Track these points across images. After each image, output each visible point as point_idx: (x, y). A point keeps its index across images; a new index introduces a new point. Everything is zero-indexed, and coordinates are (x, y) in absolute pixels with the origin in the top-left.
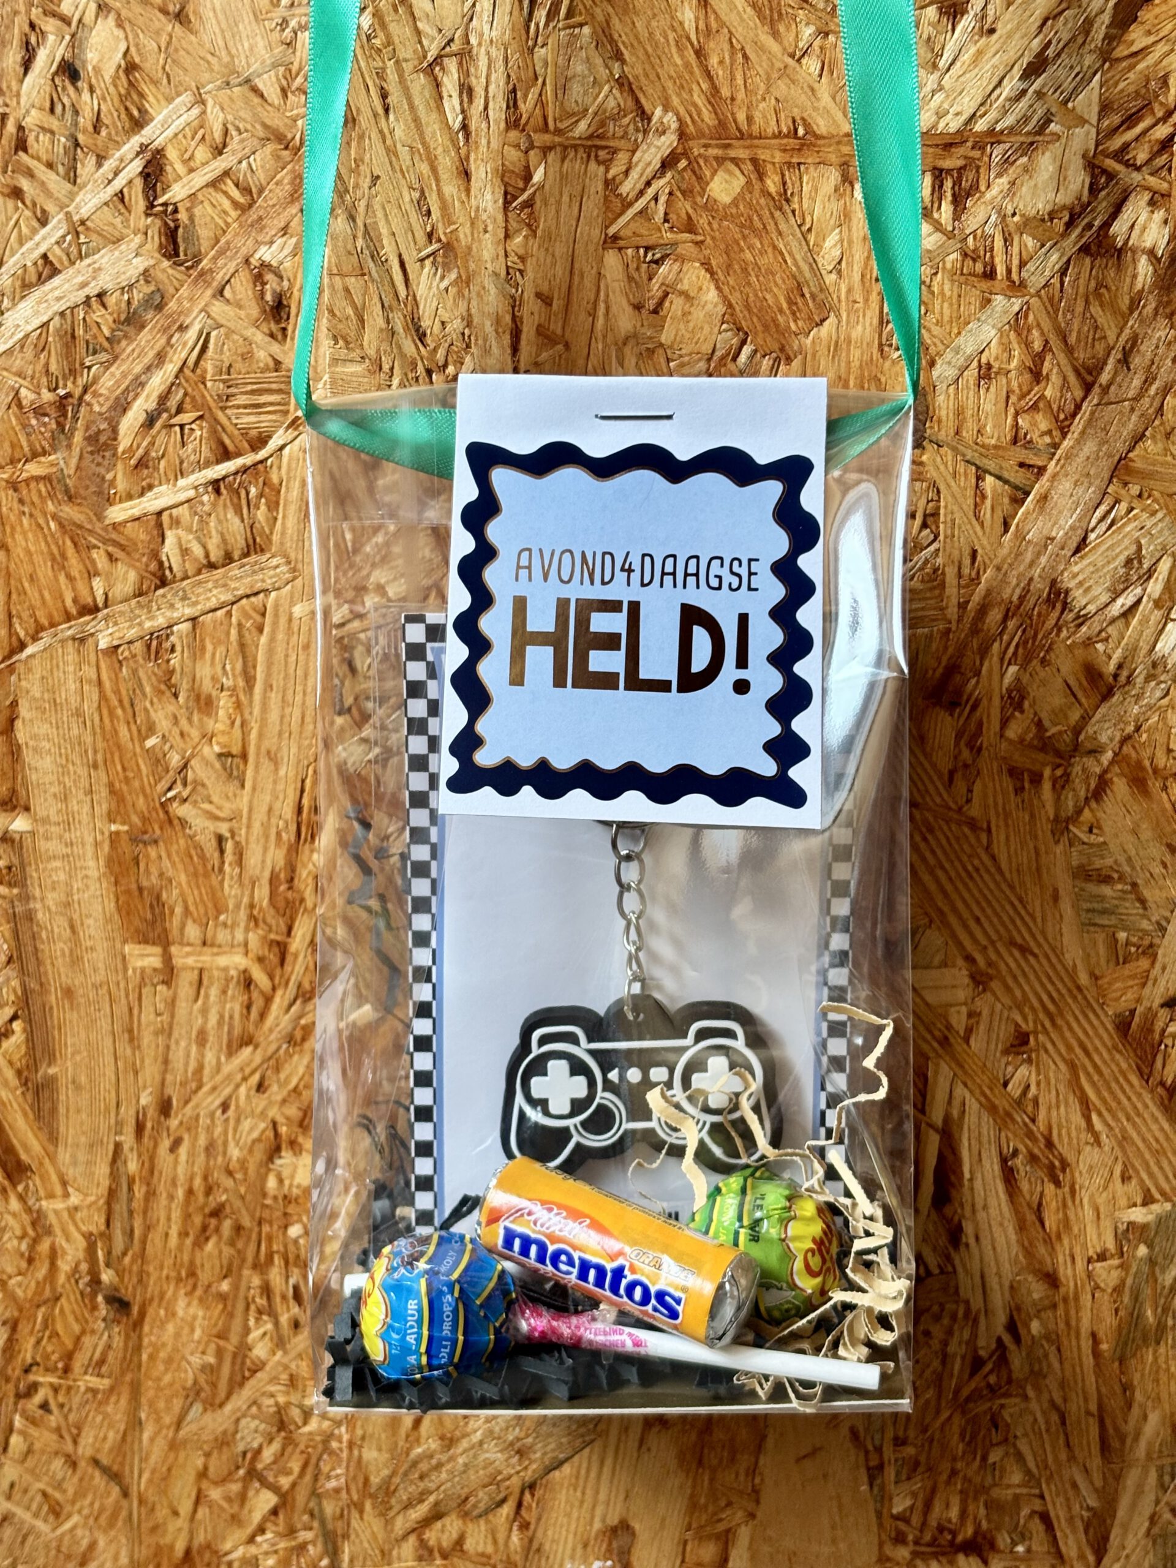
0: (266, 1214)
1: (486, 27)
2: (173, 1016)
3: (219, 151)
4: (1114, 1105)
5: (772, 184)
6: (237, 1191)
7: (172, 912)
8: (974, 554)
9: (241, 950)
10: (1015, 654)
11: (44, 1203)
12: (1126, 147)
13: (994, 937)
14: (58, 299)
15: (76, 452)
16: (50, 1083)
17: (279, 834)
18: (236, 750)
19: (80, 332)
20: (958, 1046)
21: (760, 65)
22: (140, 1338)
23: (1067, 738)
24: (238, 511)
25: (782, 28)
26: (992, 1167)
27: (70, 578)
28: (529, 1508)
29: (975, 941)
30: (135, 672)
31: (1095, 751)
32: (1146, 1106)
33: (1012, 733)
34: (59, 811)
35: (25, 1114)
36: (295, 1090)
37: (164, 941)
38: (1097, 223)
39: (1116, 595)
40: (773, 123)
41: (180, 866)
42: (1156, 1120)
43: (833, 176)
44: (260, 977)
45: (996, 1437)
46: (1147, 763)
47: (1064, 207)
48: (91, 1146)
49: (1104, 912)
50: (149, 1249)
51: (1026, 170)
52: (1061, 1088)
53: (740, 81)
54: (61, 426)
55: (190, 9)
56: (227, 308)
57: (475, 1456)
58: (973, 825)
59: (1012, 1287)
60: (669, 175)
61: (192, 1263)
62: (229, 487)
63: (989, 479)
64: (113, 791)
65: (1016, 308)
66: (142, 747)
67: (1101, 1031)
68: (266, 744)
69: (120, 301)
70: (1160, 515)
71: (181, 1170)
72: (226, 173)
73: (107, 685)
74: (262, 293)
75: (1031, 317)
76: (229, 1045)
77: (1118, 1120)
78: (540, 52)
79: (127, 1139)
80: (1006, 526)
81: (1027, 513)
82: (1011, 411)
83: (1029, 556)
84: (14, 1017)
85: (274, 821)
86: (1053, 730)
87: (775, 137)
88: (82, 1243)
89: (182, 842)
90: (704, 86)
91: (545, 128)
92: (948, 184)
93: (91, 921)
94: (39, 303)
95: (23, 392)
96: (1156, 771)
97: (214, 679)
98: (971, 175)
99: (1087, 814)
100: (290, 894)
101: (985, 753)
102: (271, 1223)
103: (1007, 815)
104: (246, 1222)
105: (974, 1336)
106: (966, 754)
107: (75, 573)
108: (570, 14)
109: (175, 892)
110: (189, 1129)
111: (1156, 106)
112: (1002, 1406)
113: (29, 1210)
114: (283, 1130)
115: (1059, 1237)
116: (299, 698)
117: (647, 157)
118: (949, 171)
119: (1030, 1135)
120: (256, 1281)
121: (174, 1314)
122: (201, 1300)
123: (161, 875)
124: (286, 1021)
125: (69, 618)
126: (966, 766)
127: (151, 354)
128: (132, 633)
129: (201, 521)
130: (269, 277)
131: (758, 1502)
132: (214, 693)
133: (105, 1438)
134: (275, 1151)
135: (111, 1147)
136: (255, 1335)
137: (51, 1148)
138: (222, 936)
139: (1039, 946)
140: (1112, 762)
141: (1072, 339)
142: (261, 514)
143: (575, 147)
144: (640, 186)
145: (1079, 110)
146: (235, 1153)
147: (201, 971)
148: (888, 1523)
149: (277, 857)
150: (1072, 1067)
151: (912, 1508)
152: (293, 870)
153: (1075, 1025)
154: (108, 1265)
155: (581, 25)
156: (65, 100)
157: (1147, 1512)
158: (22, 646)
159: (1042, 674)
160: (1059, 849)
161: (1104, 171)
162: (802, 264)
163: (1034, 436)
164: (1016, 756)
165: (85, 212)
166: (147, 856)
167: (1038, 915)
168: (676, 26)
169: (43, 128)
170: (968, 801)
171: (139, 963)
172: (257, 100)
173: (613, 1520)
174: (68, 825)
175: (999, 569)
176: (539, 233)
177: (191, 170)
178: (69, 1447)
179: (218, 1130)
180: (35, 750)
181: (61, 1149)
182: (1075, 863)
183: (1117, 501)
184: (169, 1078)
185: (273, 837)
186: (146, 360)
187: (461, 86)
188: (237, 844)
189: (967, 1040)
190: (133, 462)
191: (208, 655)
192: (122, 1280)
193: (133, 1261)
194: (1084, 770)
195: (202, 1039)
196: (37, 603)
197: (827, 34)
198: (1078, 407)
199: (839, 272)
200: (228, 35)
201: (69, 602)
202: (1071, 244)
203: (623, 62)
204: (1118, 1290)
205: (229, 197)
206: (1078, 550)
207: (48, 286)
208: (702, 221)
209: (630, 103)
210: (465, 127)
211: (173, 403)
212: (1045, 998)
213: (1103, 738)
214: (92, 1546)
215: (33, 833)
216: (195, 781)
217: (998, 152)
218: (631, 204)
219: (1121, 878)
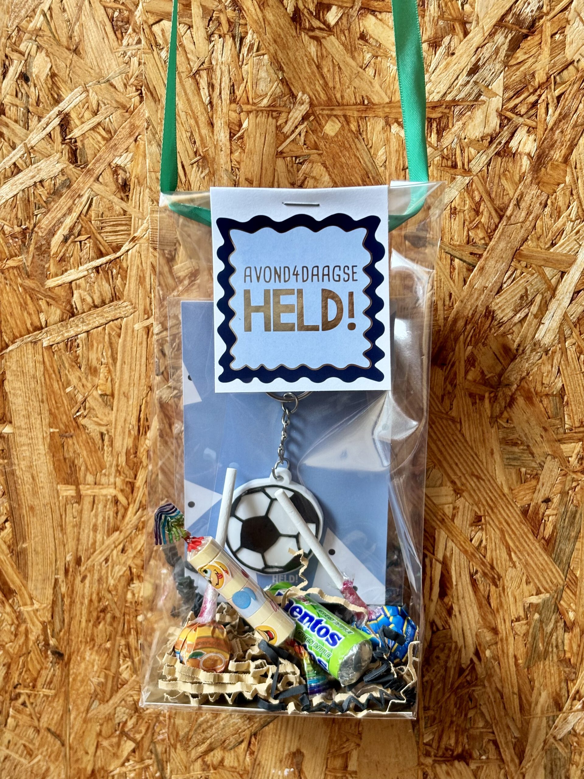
0: (127, 611)
1: (220, 56)
2: (81, 518)
3: (95, 113)
4: (521, 548)
5: (353, 126)
6: (113, 600)
7: (80, 469)
8: (450, 295)
9: (113, 486)
10: (471, 341)
11: (22, 608)
12: (516, 106)
13: (464, 472)
14: (21, 184)
15: (31, 254)
16: (24, 551)
17: (129, 431)
18: (108, 392)
19: (32, 199)
20: (448, 522)
21: (346, 72)
22: (69, 670)
23: (496, 379)
24: (108, 281)
25: (356, 55)
26: (466, 578)
27: (29, 314)
28: (254, 744)
29: (455, 474)
30: (60, 357)
31: (509, 385)
32: (536, 549)
33: (470, 377)
34: (26, 423)
35: (12, 566)
36: (140, 551)
37: (77, 483)
38: (503, 142)
39: (516, 312)
40: (353, 98)
41: (83, 448)
42: (541, 555)
43: (381, 123)
44: (122, 499)
45: (471, 705)
46: (532, 390)
47: (488, 135)
48: (44, 580)
49: (515, 459)
50: (72, 629)
51: (470, 118)
52: (497, 542)
53: (337, 79)
54: (24, 243)
55: (80, 47)
56: (101, 186)
57: (228, 721)
58: (453, 420)
59: (476, 635)
60: (306, 123)
61: (92, 634)
62: (103, 270)
63: (457, 261)
64: (51, 413)
65: (467, 182)
66: (64, 392)
67: (515, 514)
68: (123, 389)
69: (50, 185)
70: (536, 275)
71: (86, 591)
72: (99, 124)
73: (48, 363)
74: (117, 179)
75: (474, 186)
76: (108, 531)
77: (523, 555)
78: (245, 68)
79: (61, 577)
80: (465, 282)
81: (475, 276)
82: (466, 229)
83: (476, 296)
84: (6, 521)
85: (127, 425)
86: (489, 375)
87: (354, 105)
88: (40, 626)
89: (84, 436)
90: (321, 82)
91: (248, 103)
92: (434, 125)
93: (41, 475)
94: (12, 185)
95: (6, 227)
96: (536, 393)
97: (98, 359)
98: (445, 121)
99: (505, 414)
100: (135, 460)
101: (458, 387)
102: (129, 615)
103: (469, 415)
104: (118, 614)
105: (460, 658)
106: (449, 387)
107: (31, 311)
108: (258, 50)
109: (81, 460)
110: (90, 571)
111: (530, 87)
112: (474, 691)
113: (15, 611)
114: (134, 570)
115: (498, 611)
116: (138, 367)
117: (295, 115)
118: (435, 119)
119: (483, 563)
120: (123, 642)
121: (84, 659)
122: (97, 652)
123: (75, 452)
124: (135, 520)
125: (29, 332)
126: (449, 393)
127: (66, 208)
128: (59, 339)
129: (90, 286)
130: (120, 172)
131: (361, 739)
132: (98, 366)
133: (53, 718)
134: (131, 580)
135: (53, 581)
136: (123, 667)
137: (25, 582)
138: (104, 480)
139: (485, 475)
140: (516, 390)
141: (493, 195)
142: (119, 282)
143: (262, 111)
144: (292, 128)
145: (494, 90)
146: (112, 582)
147: (94, 496)
148: (422, 747)
149: (129, 442)
150: (502, 531)
151: (433, 740)
152: (137, 448)
153: (502, 512)
154: (53, 637)
155: (263, 55)
156: (23, 91)
157: (542, 738)
158: (7, 346)
159: (483, 350)
160: (493, 430)
161: (506, 118)
162: (368, 163)
163: (477, 240)
164: (472, 388)
165: (33, 143)
166: (68, 443)
167: (484, 461)
168: (308, 54)
169: (12, 104)
170: (451, 409)
171: (65, 494)
172: (113, 90)
173: (293, 749)
174: (30, 429)
175: (462, 301)
176: (246, 151)
177: (83, 123)
178: (36, 723)
179: (104, 572)
180: (14, 394)
181: (29, 582)
182: (501, 437)
183: (516, 269)
184: (80, 547)
185: (127, 433)
186: (63, 211)
187: (209, 84)
188: (110, 436)
189: (453, 520)
190: (58, 259)
191: (95, 348)
192: (59, 643)
193: (65, 634)
194: (504, 394)
195: (95, 529)
196: (14, 326)
197: (377, 57)
198: (497, 226)
199: (385, 166)
200: (99, 60)
201: (29, 325)
202: (492, 151)
203: (283, 71)
204: (526, 635)
205: (100, 135)
206: (498, 292)
207: (16, 178)
208: (322, 144)
209: (287, 91)
210: (211, 103)
211: (76, 231)
212: (488, 499)
213: (512, 379)
214: (48, 770)
215: (13, 433)
216: (90, 408)
217: (457, 109)
218: (288, 137)
219: (522, 443)
